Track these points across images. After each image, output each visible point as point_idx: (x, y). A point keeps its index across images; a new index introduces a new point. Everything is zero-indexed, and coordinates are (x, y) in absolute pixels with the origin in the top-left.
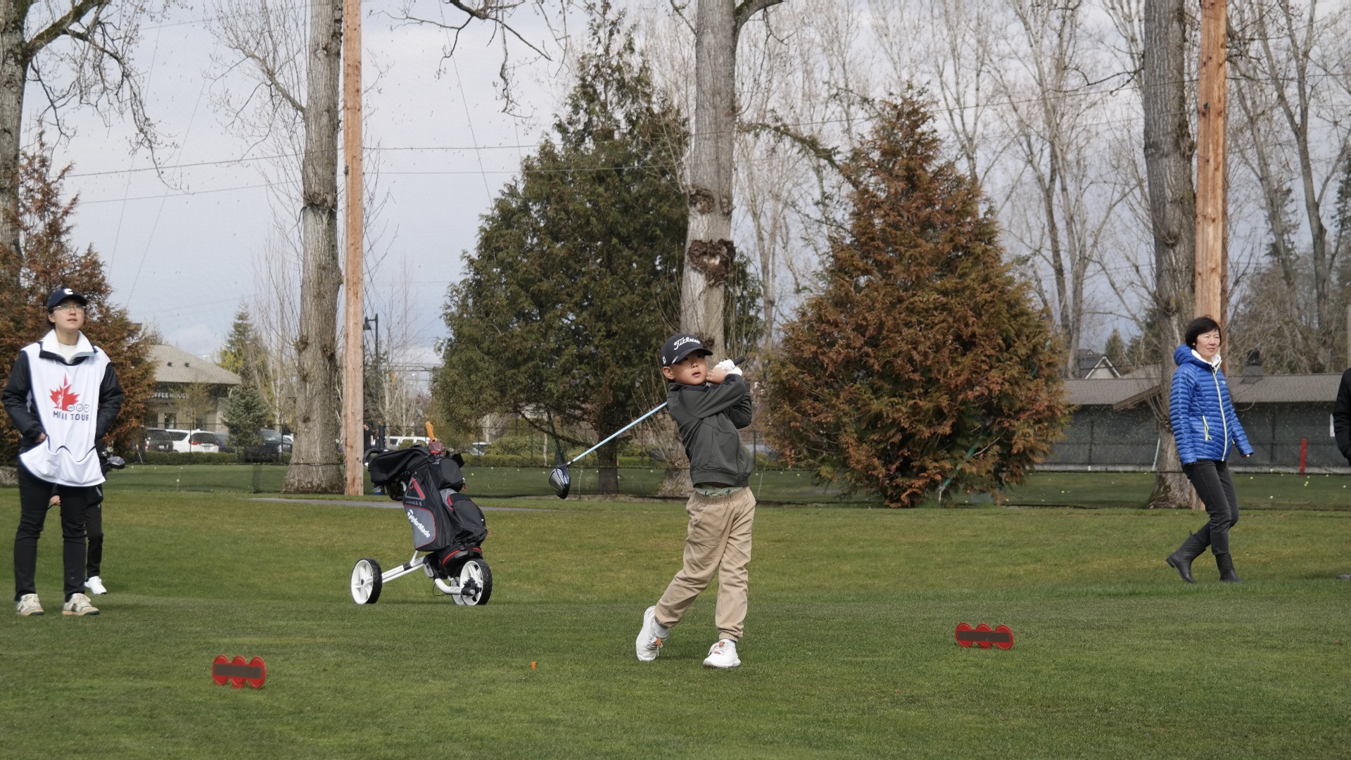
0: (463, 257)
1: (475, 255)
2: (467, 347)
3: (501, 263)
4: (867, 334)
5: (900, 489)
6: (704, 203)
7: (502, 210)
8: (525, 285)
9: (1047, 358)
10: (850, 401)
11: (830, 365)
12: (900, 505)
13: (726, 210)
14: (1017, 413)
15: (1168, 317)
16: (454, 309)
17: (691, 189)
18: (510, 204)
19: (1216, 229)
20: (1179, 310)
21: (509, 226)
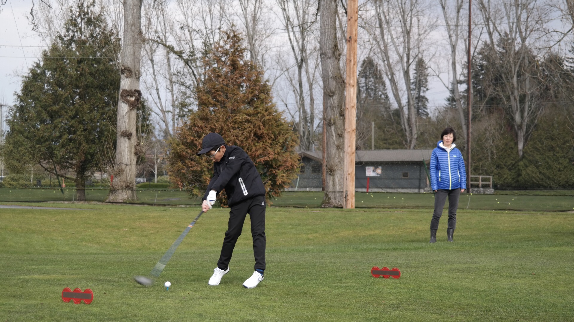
0: (14, 94)
1: (20, 93)
2: (17, 135)
3: (32, 97)
6: (128, 73)
7: (32, 73)
8: (45, 107)
9: (291, 143)
13: (137, 77)
14: (278, 167)
15: (330, 126)
16: (10, 118)
17: (122, 67)
18: (37, 71)
19: (354, 90)
20: (334, 123)
21: (36, 81)
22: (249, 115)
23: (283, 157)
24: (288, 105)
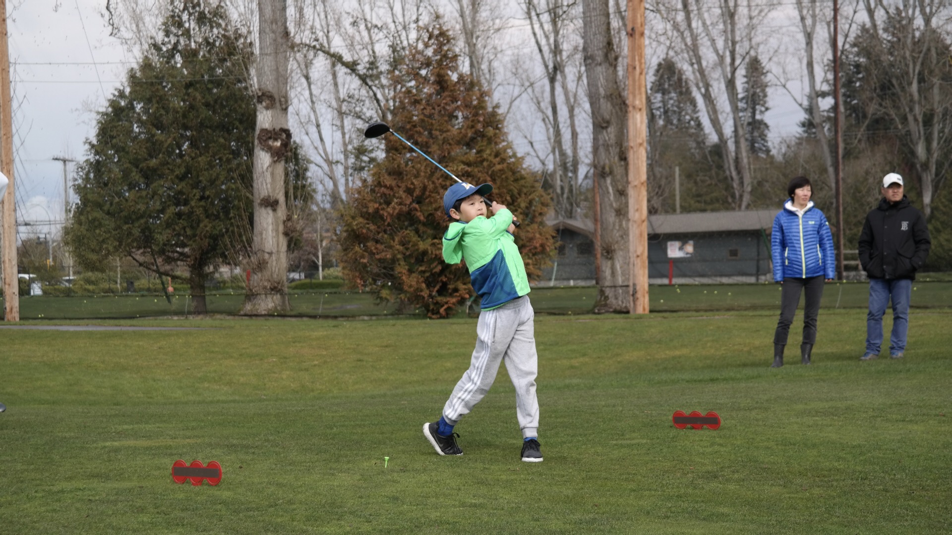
0: (85, 143)
1: (94, 141)
2: (92, 210)
3: (113, 147)
4: (415, 195)
5: (438, 305)
6: (268, 102)
7: (113, 107)
8: (136, 163)
9: (539, 209)
10: (402, 244)
11: (388, 217)
12: (439, 316)
13: (284, 107)
15: (604, 178)
16: (80, 181)
17: (258, 91)
18: (119, 103)
19: (642, 116)
20: (611, 173)
21: (120, 120)
22: (469, 164)
23: (528, 231)
24: (534, 144)
